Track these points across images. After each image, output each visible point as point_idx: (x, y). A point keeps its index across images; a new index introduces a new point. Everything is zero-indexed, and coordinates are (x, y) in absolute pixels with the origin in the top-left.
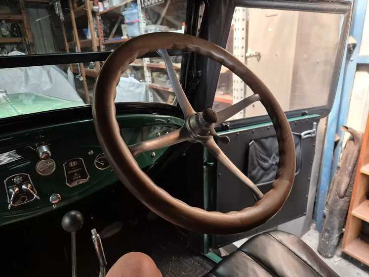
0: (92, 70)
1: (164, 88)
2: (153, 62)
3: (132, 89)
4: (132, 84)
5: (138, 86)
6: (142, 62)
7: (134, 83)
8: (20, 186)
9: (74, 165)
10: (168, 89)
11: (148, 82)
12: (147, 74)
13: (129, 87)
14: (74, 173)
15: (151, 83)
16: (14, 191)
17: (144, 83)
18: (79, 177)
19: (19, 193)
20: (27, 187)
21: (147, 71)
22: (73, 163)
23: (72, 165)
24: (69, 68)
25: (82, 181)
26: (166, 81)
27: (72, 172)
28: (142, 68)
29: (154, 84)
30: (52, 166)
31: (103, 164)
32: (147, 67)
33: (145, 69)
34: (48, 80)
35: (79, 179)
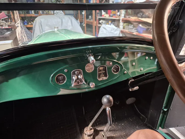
0: (90, 21)
1: (130, 32)
2: (126, 17)
3: (112, 31)
4: (113, 29)
5: (116, 30)
6: (120, 17)
7: (114, 29)
8: (77, 76)
9: (102, 69)
10: (133, 33)
11: (121, 28)
12: (121, 24)
13: (111, 30)
14: (101, 73)
15: (122, 29)
16: (75, 78)
17: (118, 29)
18: (103, 76)
19: (77, 79)
20: (81, 77)
21: (122, 22)
22: (101, 68)
23: (101, 69)
24: (78, 19)
25: (105, 78)
26: (133, 28)
27: (100, 72)
28: (119, 20)
29: (124, 30)
30: (92, 68)
31: (115, 71)
32: (122, 20)
33: (121, 21)
34: (71, 25)
35: (103, 77)
